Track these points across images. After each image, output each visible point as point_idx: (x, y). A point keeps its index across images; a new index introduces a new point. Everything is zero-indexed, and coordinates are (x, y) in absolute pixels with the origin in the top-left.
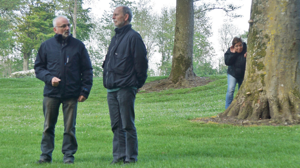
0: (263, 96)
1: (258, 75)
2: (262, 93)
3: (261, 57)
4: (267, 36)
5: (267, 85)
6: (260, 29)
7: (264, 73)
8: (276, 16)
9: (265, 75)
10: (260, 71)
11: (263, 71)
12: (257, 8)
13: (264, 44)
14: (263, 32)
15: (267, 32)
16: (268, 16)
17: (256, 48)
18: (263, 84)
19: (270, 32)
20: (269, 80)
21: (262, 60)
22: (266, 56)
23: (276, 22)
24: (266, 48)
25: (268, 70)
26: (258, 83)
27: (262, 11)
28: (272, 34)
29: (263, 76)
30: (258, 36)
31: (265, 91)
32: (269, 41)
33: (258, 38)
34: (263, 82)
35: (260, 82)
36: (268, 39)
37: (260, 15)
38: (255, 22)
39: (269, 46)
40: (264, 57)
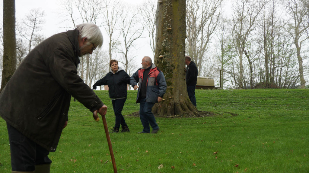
0: (172, 101)
1: (168, 88)
2: (172, 100)
3: (170, 78)
4: (172, 66)
5: (174, 94)
6: (168, 61)
7: (172, 87)
8: (178, 54)
9: (173, 88)
10: (169, 86)
11: (171, 86)
12: (166, 49)
13: (171, 70)
14: (170, 63)
15: (173, 63)
16: (173, 54)
17: (166, 73)
18: (172, 94)
19: (175, 63)
20: (175, 91)
21: (170, 79)
22: (173, 78)
23: (178, 57)
24: (173, 73)
25: (175, 86)
26: (168, 94)
27: (169, 51)
28: (176, 64)
29: (171, 89)
30: (167, 65)
31: (173, 98)
32: (174, 68)
33: (168, 66)
34: (171, 93)
35: (170, 92)
36: (174, 67)
37: (168, 53)
38: (165, 57)
39: (174, 71)
40: (171, 78)
